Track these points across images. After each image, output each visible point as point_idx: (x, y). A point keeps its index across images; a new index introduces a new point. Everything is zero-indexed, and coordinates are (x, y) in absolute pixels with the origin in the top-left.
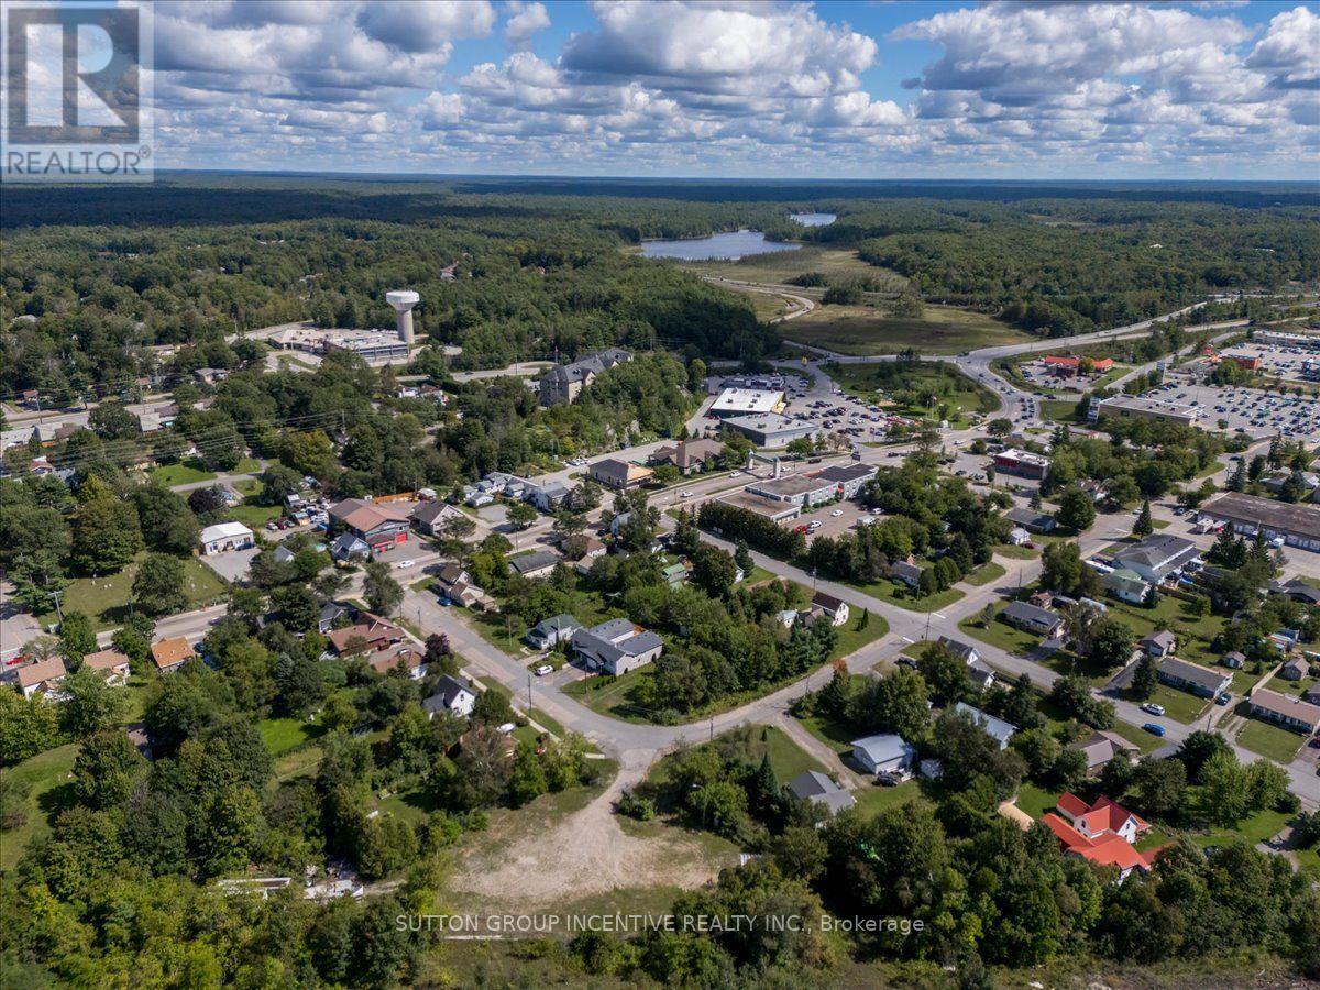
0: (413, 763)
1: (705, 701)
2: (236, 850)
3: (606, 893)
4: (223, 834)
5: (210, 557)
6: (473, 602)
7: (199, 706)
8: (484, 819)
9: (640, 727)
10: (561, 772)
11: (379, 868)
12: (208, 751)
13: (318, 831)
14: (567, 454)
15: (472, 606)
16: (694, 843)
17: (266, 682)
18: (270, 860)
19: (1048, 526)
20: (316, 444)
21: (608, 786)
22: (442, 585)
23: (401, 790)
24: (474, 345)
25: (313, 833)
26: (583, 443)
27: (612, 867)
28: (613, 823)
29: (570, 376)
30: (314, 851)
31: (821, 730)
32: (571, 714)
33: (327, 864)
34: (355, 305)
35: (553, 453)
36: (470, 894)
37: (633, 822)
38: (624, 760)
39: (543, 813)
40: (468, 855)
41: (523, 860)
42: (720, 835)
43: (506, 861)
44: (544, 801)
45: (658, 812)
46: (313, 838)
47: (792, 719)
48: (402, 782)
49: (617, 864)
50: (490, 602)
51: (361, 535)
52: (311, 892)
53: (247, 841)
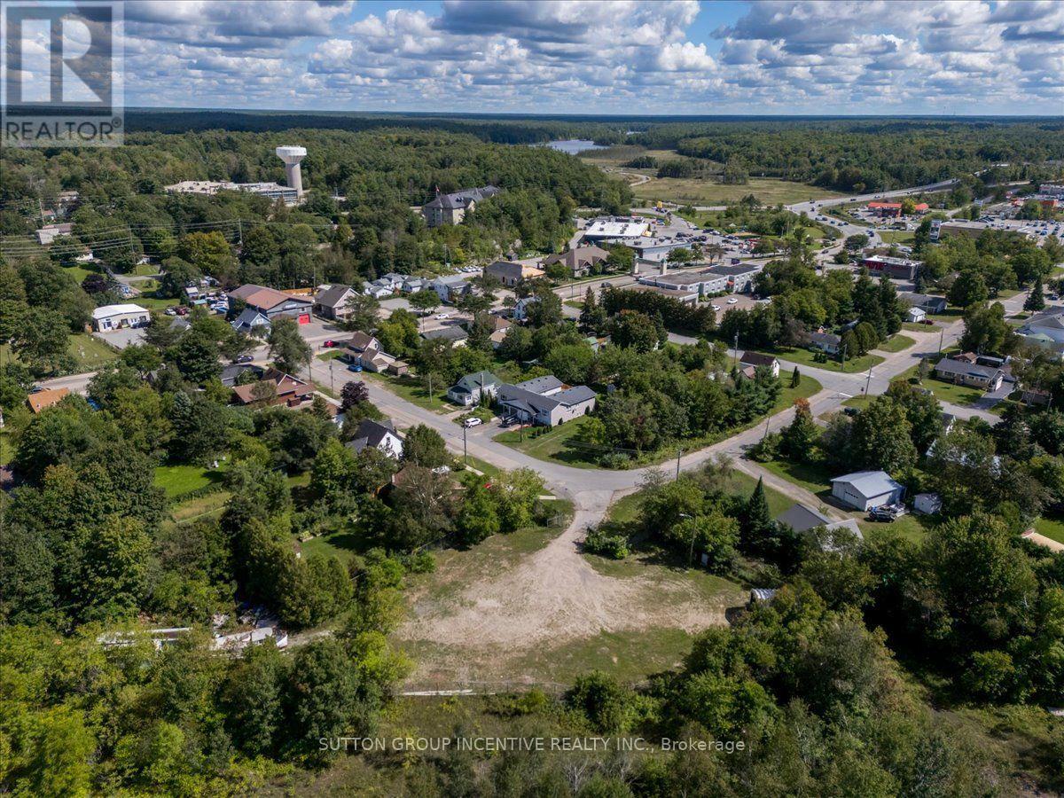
0: (339, 503)
1: (654, 446)
2: (120, 595)
3: (592, 637)
4: (103, 575)
5: (104, 332)
6: (386, 367)
7: (71, 429)
8: (429, 559)
9: (589, 471)
10: (514, 508)
11: (307, 613)
12: (83, 478)
13: (226, 575)
14: (458, 262)
15: (384, 371)
16: (683, 582)
17: (160, 422)
18: (166, 609)
19: (939, 307)
20: (213, 243)
21: (567, 526)
22: (352, 353)
23: (325, 532)
24: (360, 187)
25: (221, 577)
26: (473, 254)
27: (593, 607)
28: (582, 563)
29: (454, 204)
30: (223, 598)
31: (787, 472)
32: (509, 461)
33: (239, 613)
34: (248, 164)
35: (445, 260)
36: (422, 642)
37: (604, 561)
38: (578, 501)
39: (497, 553)
40: (414, 599)
41: (483, 603)
42: (712, 572)
43: (462, 605)
44: (495, 542)
45: (633, 551)
46: (221, 583)
47: (751, 463)
48: (327, 524)
49: (598, 605)
50: (402, 367)
51: (263, 312)
52: (220, 642)
53: (135, 584)
